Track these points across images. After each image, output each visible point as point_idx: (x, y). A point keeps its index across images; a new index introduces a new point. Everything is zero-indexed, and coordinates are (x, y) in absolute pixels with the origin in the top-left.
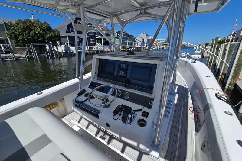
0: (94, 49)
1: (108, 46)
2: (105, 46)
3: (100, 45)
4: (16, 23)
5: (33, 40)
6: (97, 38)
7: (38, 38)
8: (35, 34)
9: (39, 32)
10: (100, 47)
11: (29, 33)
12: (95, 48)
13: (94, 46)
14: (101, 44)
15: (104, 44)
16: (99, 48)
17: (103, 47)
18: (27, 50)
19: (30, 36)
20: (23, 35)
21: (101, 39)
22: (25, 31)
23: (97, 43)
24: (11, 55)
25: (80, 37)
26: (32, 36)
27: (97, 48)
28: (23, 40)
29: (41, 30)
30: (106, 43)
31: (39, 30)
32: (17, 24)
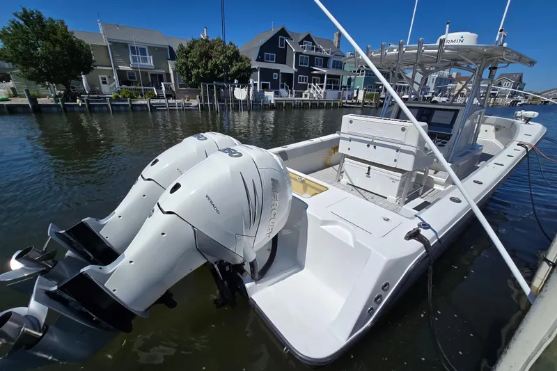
0: (303, 96)
1: (336, 92)
2: (329, 92)
3: (318, 88)
4: (189, 47)
5: (209, 78)
6: (315, 72)
7: (218, 74)
8: (216, 66)
9: (221, 61)
10: (317, 92)
11: (207, 62)
12: (306, 96)
13: (306, 91)
14: (322, 87)
15: (328, 87)
16: (315, 96)
17: (325, 93)
18: (202, 93)
19: (207, 69)
20: (199, 68)
21: (322, 76)
22: (202, 60)
23: (313, 84)
25: (281, 71)
26: (211, 70)
27: (311, 95)
28: (197, 75)
29: (224, 59)
30: (333, 83)
31: (221, 58)
32: (191, 47)
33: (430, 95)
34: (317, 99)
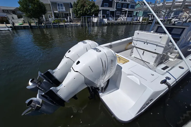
0: (118, 20)
1: (131, 18)
2: (128, 18)
3: (124, 17)
4: (77, 3)
5: (84, 14)
6: (123, 10)
7: (87, 13)
8: (86, 9)
9: (88, 8)
10: (123, 18)
11: (83, 8)
12: (119, 20)
13: (119, 18)
14: (125, 16)
15: (128, 16)
16: (122, 20)
17: (127, 18)
18: (81, 20)
19: (83, 11)
20: (80, 11)
21: (126, 12)
22: (82, 8)
23: (122, 15)
24: (71, 23)
25: (110, 10)
26: (85, 11)
27: (121, 19)
28: (80, 13)
29: (89, 7)
30: (130, 14)
31: (88, 6)
32: (78, 3)
33: (171, 18)
34: (123, 21)
